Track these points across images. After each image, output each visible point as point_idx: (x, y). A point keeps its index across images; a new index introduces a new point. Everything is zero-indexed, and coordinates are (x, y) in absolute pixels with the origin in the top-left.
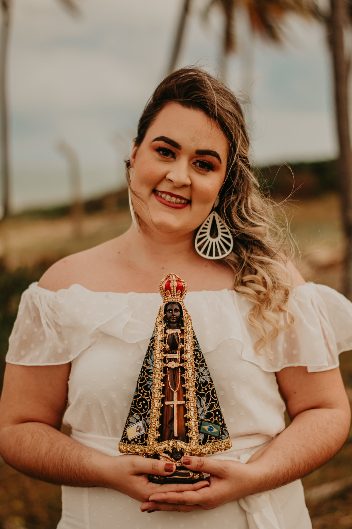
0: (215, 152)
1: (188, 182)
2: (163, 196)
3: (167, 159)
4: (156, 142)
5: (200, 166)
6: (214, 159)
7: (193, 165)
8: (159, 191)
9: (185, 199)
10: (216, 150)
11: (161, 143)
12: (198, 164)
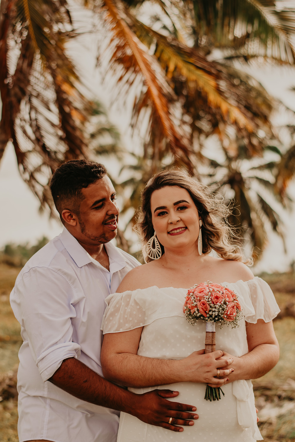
0: (183, 200)
1: (179, 219)
2: (173, 232)
3: (164, 216)
4: (156, 212)
5: (181, 209)
6: (184, 204)
7: (177, 211)
8: (170, 232)
9: (183, 227)
10: (182, 199)
11: (159, 211)
12: (179, 209)
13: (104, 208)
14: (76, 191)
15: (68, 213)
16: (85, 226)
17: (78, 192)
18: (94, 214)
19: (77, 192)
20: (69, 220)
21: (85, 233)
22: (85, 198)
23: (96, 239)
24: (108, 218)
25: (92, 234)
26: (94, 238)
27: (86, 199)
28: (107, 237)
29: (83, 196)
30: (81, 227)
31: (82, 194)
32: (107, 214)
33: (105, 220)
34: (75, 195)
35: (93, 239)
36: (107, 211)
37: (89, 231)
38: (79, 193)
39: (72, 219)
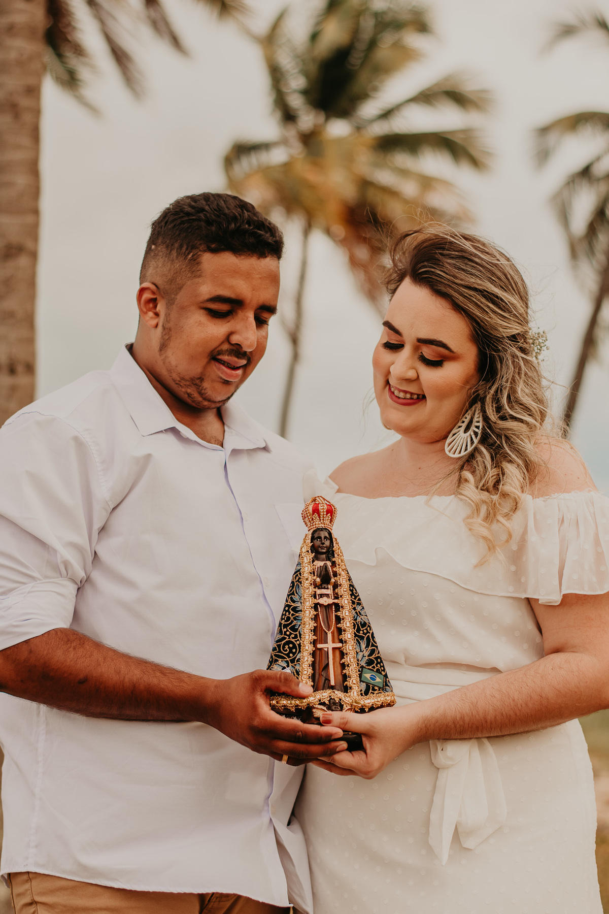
13: (229, 322)
14: (191, 252)
15: (153, 293)
16: (169, 339)
17: (193, 256)
18: (200, 321)
19: (192, 254)
20: (145, 310)
21: (164, 356)
22: (200, 276)
23: (182, 384)
24: (227, 350)
25: (176, 366)
26: (178, 379)
27: (200, 280)
28: (205, 389)
29: (198, 271)
30: (162, 336)
31: (199, 263)
32: (228, 338)
33: (219, 349)
34: (185, 259)
35: (174, 381)
36: (231, 334)
37: (172, 355)
38: (195, 260)
39: (155, 311)
